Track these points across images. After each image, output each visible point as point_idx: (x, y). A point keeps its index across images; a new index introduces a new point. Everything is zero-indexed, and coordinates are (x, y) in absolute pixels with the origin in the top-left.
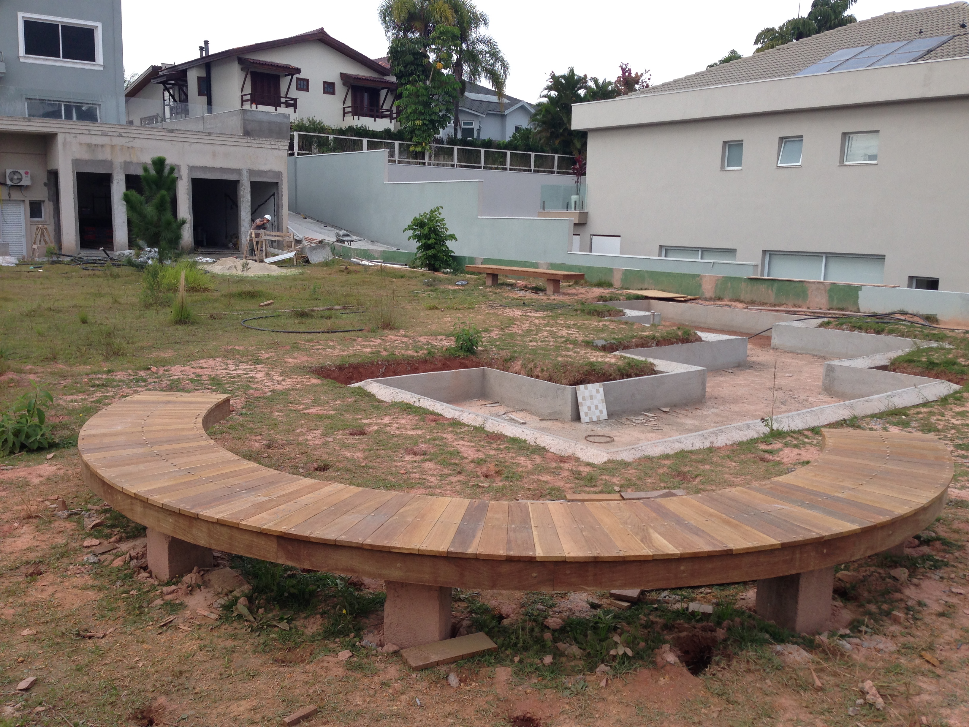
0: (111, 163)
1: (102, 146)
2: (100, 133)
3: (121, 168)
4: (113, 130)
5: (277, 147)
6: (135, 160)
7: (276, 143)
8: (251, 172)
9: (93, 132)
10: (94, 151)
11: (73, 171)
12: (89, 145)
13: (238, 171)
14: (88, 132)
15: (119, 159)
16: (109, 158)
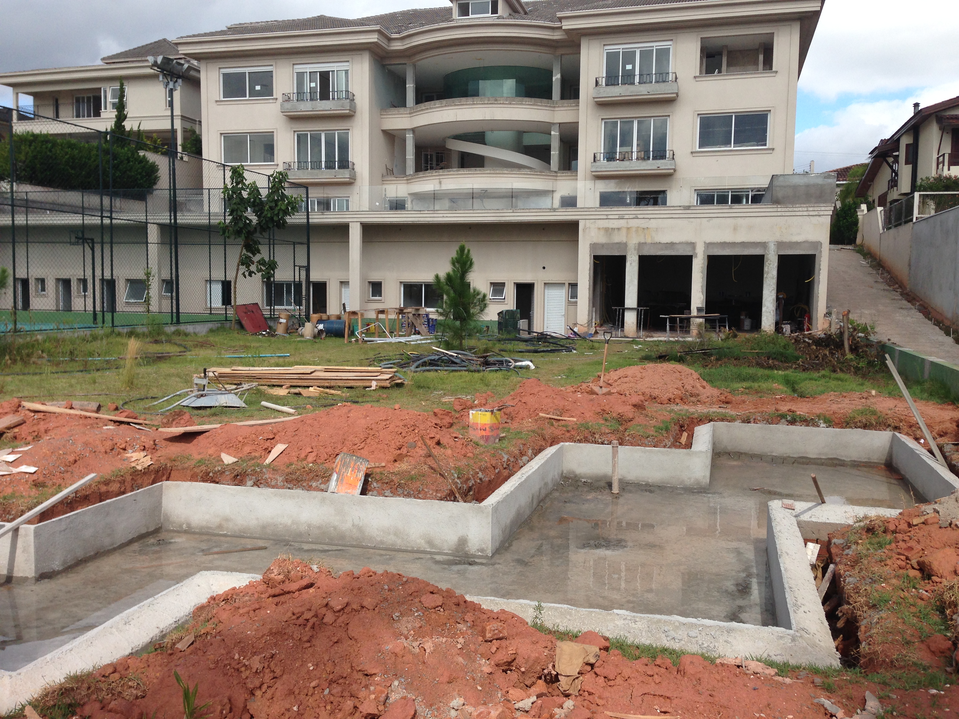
0: (625, 245)
1: (619, 229)
2: (617, 217)
3: (635, 249)
4: (629, 212)
5: (816, 213)
6: (649, 241)
7: (816, 209)
8: (780, 244)
9: (610, 217)
10: (610, 234)
11: (590, 255)
12: (607, 230)
13: (764, 245)
14: (605, 217)
15: (633, 241)
16: (624, 240)
